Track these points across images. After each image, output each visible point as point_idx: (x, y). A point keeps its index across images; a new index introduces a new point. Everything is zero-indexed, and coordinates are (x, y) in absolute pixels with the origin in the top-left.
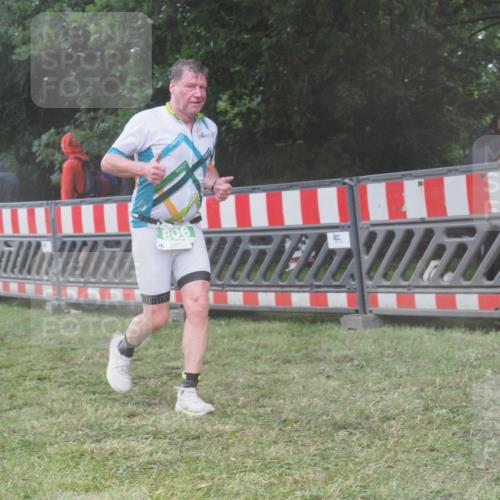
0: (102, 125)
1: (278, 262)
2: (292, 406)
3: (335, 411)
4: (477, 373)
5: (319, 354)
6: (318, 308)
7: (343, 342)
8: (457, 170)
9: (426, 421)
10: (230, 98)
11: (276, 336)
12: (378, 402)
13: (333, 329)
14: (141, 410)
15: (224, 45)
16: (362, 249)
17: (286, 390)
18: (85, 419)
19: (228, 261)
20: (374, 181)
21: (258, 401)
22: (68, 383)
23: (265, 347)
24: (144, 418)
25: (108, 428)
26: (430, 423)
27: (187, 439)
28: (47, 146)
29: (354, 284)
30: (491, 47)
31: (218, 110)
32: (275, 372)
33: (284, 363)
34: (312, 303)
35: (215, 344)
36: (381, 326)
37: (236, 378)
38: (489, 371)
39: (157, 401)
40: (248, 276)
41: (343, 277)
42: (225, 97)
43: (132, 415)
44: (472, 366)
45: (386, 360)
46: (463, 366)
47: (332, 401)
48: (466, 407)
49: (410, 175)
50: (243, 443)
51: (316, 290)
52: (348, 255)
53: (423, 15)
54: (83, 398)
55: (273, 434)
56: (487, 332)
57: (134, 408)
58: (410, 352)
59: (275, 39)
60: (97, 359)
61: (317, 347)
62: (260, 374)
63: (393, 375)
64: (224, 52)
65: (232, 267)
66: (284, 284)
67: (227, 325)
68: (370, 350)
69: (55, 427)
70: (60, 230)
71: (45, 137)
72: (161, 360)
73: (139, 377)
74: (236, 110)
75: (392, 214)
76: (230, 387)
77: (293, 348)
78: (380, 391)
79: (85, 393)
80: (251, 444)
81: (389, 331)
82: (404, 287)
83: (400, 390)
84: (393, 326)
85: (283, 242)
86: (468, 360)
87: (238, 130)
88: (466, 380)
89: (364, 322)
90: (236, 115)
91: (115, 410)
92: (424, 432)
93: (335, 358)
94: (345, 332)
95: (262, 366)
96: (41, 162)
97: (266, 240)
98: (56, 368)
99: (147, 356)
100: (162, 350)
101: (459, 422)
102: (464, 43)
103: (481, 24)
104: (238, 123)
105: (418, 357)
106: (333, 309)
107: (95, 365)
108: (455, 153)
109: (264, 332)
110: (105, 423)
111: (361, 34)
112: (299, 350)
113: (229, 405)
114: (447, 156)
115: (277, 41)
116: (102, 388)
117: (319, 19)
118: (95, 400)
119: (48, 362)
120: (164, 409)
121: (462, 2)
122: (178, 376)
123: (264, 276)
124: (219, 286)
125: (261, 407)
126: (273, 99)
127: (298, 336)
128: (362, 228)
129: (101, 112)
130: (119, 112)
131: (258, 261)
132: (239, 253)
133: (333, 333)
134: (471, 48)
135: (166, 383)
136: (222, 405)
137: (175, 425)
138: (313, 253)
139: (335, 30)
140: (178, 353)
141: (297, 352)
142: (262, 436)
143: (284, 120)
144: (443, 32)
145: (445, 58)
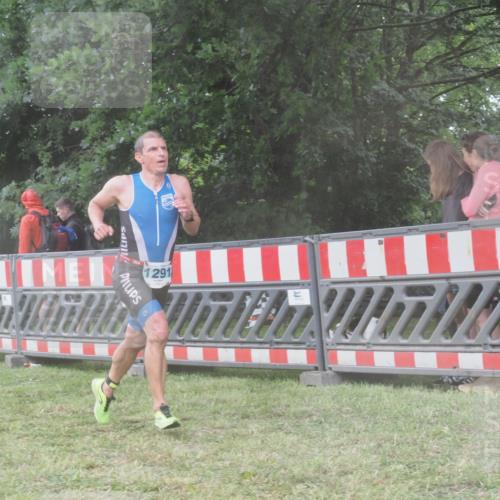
0: (64, 179)
1: (238, 319)
2: (250, 461)
3: (293, 465)
4: (434, 430)
5: (278, 410)
6: (278, 364)
7: (303, 398)
8: (417, 230)
9: (383, 476)
10: (191, 156)
11: (236, 391)
12: (336, 457)
13: (292, 385)
14: (99, 462)
15: (186, 102)
16: (323, 306)
17: (244, 445)
18: (44, 470)
19: (188, 318)
20: (335, 239)
21: (216, 454)
22: (27, 435)
23: (224, 402)
24: (103, 470)
25: (67, 480)
26: (387, 477)
27: (145, 491)
28: (8, 199)
29: (314, 341)
30: (451, 110)
31: (180, 168)
32: (234, 427)
33: (243, 418)
34: (272, 360)
36: (339, 383)
37: (195, 432)
38: (447, 428)
39: (115, 454)
40: (208, 332)
41: (302, 335)
42: (187, 155)
43: (91, 467)
44: (429, 423)
45: (344, 416)
46: (421, 422)
47: (290, 455)
48: (422, 462)
49: (371, 234)
50: (201, 495)
51: (276, 346)
52: (308, 312)
53: (385, 77)
54: (42, 450)
55: (232, 487)
56: (445, 391)
57: (93, 460)
58: (369, 409)
59: (238, 96)
60: (56, 412)
61: (276, 403)
62: (219, 428)
63: (351, 431)
64: (187, 109)
65: (192, 324)
66: (244, 340)
67: (187, 380)
68: (328, 406)
69: (14, 478)
70: (21, 284)
71: (6, 190)
72: (121, 414)
73: (98, 430)
74: (198, 168)
75: (352, 272)
76: (189, 440)
77: (253, 404)
78: (339, 446)
79: (44, 445)
80: (210, 496)
81: (347, 387)
82: (364, 345)
83: (358, 445)
84: (352, 383)
85: (243, 299)
86: (425, 417)
87: (199, 187)
88: (423, 436)
89: (323, 378)
90: (198, 173)
91: (74, 462)
92: (381, 486)
93: (294, 414)
94: (304, 388)
95: (222, 420)
96: (1, 215)
97: (226, 296)
98: (15, 420)
100: (122, 404)
101: (416, 477)
102: (425, 105)
103: (441, 89)
104: (200, 181)
105: (377, 414)
106: (292, 366)
107: (54, 418)
108: (415, 214)
109: (223, 387)
110: (64, 474)
111: (322, 93)
112: (259, 406)
113: (187, 458)
114: (408, 217)
115: (239, 99)
116: (61, 440)
117: (281, 79)
118: (54, 452)
119: (7, 413)
120: (124, 462)
121: (423, 65)
122: (137, 429)
123: (224, 333)
124: (180, 341)
125: (219, 460)
126: (234, 156)
127: (258, 393)
128: (322, 286)
129: (62, 166)
130: (81, 166)
131: (218, 318)
132: (199, 309)
133: (292, 389)
134: (432, 110)
135: (124, 437)
136: (181, 458)
137: (134, 478)
138: (273, 311)
139: (296, 90)
140: (138, 406)
141: (256, 407)
142: (220, 488)
143: (245, 177)
144: (405, 93)
145: (406, 119)
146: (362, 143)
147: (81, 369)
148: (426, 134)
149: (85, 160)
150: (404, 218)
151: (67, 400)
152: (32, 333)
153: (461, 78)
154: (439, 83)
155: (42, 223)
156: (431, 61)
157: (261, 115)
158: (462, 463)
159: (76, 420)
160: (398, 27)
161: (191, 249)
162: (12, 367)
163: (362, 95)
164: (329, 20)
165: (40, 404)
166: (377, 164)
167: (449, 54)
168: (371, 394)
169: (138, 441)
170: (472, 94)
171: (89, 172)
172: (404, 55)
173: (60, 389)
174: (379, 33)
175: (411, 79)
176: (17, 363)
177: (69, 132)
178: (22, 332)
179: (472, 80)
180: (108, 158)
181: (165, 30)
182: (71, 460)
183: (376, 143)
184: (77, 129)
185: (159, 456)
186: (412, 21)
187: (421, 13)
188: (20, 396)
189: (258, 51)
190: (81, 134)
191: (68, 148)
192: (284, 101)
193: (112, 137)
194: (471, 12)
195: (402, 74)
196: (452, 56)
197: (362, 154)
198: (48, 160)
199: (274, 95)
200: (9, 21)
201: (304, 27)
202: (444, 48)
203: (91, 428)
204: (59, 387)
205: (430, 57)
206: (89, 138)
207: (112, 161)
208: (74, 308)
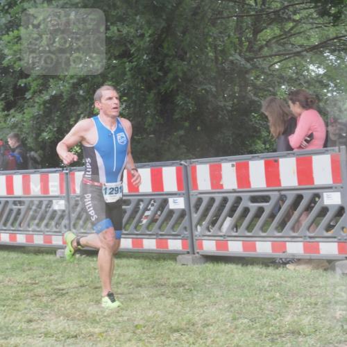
0: (13, 120)
1: (134, 218)
2: (141, 317)
3: (171, 320)
4: (269, 295)
5: (162, 281)
6: (162, 250)
7: (179, 273)
8: (258, 157)
9: (234, 327)
11: (131, 269)
12: (201, 314)
13: (171, 264)
14: (36, 318)
16: (193, 210)
17: (138, 306)
20: (201, 163)
21: (118, 312)
23: (124, 276)
24: (39, 323)
26: (236, 328)
27: (68, 338)
29: (187, 233)
30: (284, 74)
32: (129, 294)
33: (137, 287)
34: (158, 246)
36: (204, 263)
38: (278, 294)
39: (48, 312)
41: (179, 230)
43: (30, 321)
46: (260, 290)
47: (169, 313)
48: (261, 318)
49: (226, 160)
50: (107, 340)
51: (160, 237)
52: (183, 214)
53: (238, 51)
55: (128, 335)
56: (277, 268)
57: (32, 316)
58: (224, 281)
59: (136, 63)
60: (6, 283)
61: (160, 277)
62: (120, 294)
63: (212, 296)
66: (138, 232)
68: (196, 279)
72: (52, 284)
73: (35, 295)
75: (213, 186)
77: (144, 277)
78: (203, 307)
80: (113, 341)
81: (210, 266)
82: (221, 236)
83: (217, 306)
84: (213, 263)
85: (138, 204)
86: (263, 286)
88: (262, 300)
89: (193, 260)
91: (18, 318)
92: (232, 334)
93: (172, 284)
94: (180, 267)
95: (122, 289)
97: (126, 202)
99: (41, 281)
100: (52, 277)
101: (256, 328)
102: (265, 71)
105: (229, 284)
106: (171, 251)
107: (5, 287)
108: (258, 146)
109: (123, 266)
110: (11, 326)
111: (194, 62)
112: (148, 279)
113: (98, 315)
114: (253, 148)
115: (137, 65)
116: (9, 302)
117: (165, 51)
118: (4, 311)
120: (53, 317)
121: (265, 42)
122: (63, 295)
123: (124, 227)
125: (120, 316)
126: (132, 105)
127: (147, 269)
128: (192, 195)
129: (12, 111)
130: (25, 111)
133: (172, 267)
135: (54, 300)
136: (93, 315)
137: (60, 329)
138: (159, 213)
139: (176, 59)
140: (63, 279)
141: (146, 279)
142: (120, 335)
143: (140, 119)
144: (252, 62)
145: (252, 80)
146: (221, 97)
147: (24, 253)
148: (266, 91)
149: (28, 106)
150: (250, 149)
151: (14, 274)
153: (290, 52)
154: (275, 55)
156: (270, 40)
157: (152, 76)
158: (288, 318)
159: (21, 289)
160: (247, 16)
163: (222, 63)
164: (199, 11)
166: (232, 111)
167: (281, 35)
168: (226, 271)
169: (64, 303)
170: (297, 63)
171: (31, 115)
172: (251, 36)
173: (9, 267)
174: (233, 21)
175: (255, 52)
177: (18, 87)
179: (298, 54)
180: (44, 105)
182: (16, 316)
183: (232, 97)
184: (22, 85)
185: (78, 313)
186: (256, 12)
187: (263, 7)
189: (150, 32)
190: (26, 89)
191: (16, 98)
192: (168, 67)
193: (47, 91)
194: (297, 6)
195: (250, 49)
196: (284, 37)
197: (222, 104)
198: (2, 107)
199: (161, 62)
201: (182, 16)
202: (279, 31)
203: (31, 294)
204: (8, 265)
205: (269, 38)
206: (31, 91)
207: (47, 108)
208: (19, 210)
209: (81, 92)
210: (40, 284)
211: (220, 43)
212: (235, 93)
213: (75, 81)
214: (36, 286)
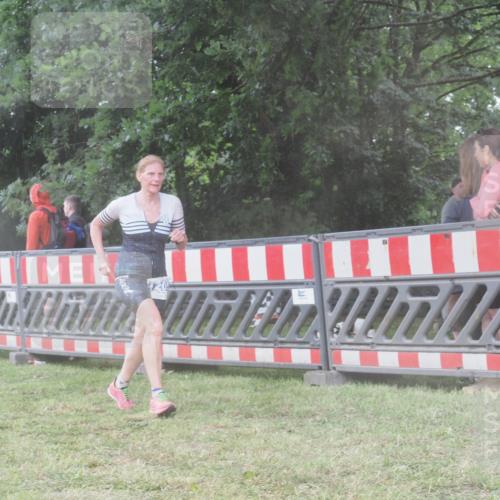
0: (69, 177)
1: (242, 317)
2: (254, 460)
3: (296, 465)
4: (437, 430)
5: (283, 410)
6: (282, 363)
7: (306, 398)
8: (421, 229)
9: (386, 477)
10: (197, 154)
11: (239, 390)
12: (339, 457)
13: (296, 384)
14: (102, 461)
15: (192, 101)
16: (327, 306)
17: (248, 444)
18: (46, 468)
19: (192, 316)
20: (339, 239)
21: (219, 454)
22: (30, 433)
23: (228, 400)
24: (106, 468)
25: (69, 478)
26: (389, 478)
27: (147, 490)
28: (13, 196)
29: (318, 340)
30: (458, 110)
31: (186, 165)
32: (237, 426)
33: (246, 417)
34: (276, 359)
35: (178, 398)
36: (343, 383)
37: (198, 430)
38: (450, 429)
39: (119, 452)
40: (213, 331)
41: (306, 335)
42: (193, 153)
43: (93, 465)
44: (432, 424)
45: (348, 416)
46: (425, 423)
47: (293, 455)
48: (425, 463)
49: (375, 233)
50: (203, 494)
51: (280, 345)
52: (312, 312)
53: (391, 76)
54: (45, 448)
55: (234, 487)
56: (449, 391)
57: (96, 458)
58: (373, 409)
59: (243, 95)
60: (59, 410)
61: (280, 403)
62: (222, 427)
63: (354, 431)
64: (192, 107)
65: (196, 322)
66: (248, 339)
67: (192, 379)
68: (332, 405)
69: (16, 476)
70: (25, 281)
71: (11, 188)
72: (124, 412)
73: (101, 428)
74: (204, 166)
75: (356, 272)
76: (192, 440)
77: (256, 403)
78: (342, 446)
79: (46, 443)
80: (212, 495)
81: (352, 387)
82: (368, 344)
83: (361, 446)
84: (356, 383)
85: (248, 297)
86: (429, 418)
87: (205, 185)
88: (427, 437)
89: (327, 377)
90: (203, 171)
91: (77, 460)
92: (384, 486)
93: (298, 413)
94: (308, 388)
95: (226, 420)
96: (7, 212)
97: (231, 295)
98: (19, 418)
99: (109, 408)
101: (418, 478)
102: (431, 105)
103: (448, 87)
104: (205, 179)
105: (380, 414)
106: (296, 365)
107: (57, 415)
108: (421, 214)
109: (227, 386)
110: (66, 472)
111: (329, 93)
112: (263, 405)
113: (191, 457)
114: (415, 216)
115: (246, 98)
116: (63, 438)
117: (287, 77)
118: (57, 450)
119: (11, 411)
120: (126, 460)
121: (430, 64)
122: (140, 428)
123: (228, 331)
124: (184, 339)
125: (222, 460)
126: (240, 155)
127: (262, 392)
128: (326, 285)
129: (68, 164)
130: (86, 164)
131: (222, 317)
132: (204, 308)
133: (296, 389)
134: (438, 110)
135: (128, 435)
136: (183, 457)
137: (136, 476)
138: (278, 310)
139: (302, 88)
140: (141, 405)
141: (259, 407)
142: (222, 487)
143: (251, 176)
144: (411, 93)
145: (413, 119)
146: (367, 143)
147: (85, 367)
148: (433, 134)
149: (91, 157)
150: (410, 218)
151: (70, 398)
152: (36, 330)
153: (468, 78)
154: (446, 82)
155: (52, 220)
156: (438, 61)
157: (267, 112)
158: (465, 464)
159: (80, 419)
160: (405, 25)
161: (195, 248)
162: (17, 364)
163: (369, 94)
164: (335, 19)
165: (43, 401)
166: (383, 163)
167: (456, 53)
168: (374, 394)
169: (141, 440)
170: (478, 94)
171: (95, 171)
172: (411, 54)
173: (64, 387)
174: (385, 32)
175: (417, 78)
176: (21, 360)
177: (75, 130)
178: (26, 329)
179: (479, 80)
180: (114, 156)
181: (173, 28)
182: (73, 458)
183: (382, 143)
184: (86, 127)
185: (162, 455)
186: (418, 20)
187: (428, 12)
188: (24, 393)
189: (264, 50)
190: (89, 133)
191: (74, 145)
192: (290, 99)
193: (118, 135)
194: (477, 11)
195: (409, 74)
196: (458, 55)
197: (368, 153)
198: (53, 158)
199: (280, 92)
200: (16, 17)
201: (311, 26)
202: (451, 48)
203: (94, 426)
204: (63, 385)
205: (437, 57)
206: (96, 136)
207: (118, 160)
208: (77, 305)
209: (166, 137)
210: (108, 412)
211: (365, 65)
212: (388, 136)
213: (158, 120)
214: (103, 414)
